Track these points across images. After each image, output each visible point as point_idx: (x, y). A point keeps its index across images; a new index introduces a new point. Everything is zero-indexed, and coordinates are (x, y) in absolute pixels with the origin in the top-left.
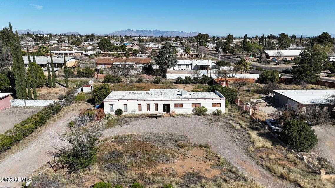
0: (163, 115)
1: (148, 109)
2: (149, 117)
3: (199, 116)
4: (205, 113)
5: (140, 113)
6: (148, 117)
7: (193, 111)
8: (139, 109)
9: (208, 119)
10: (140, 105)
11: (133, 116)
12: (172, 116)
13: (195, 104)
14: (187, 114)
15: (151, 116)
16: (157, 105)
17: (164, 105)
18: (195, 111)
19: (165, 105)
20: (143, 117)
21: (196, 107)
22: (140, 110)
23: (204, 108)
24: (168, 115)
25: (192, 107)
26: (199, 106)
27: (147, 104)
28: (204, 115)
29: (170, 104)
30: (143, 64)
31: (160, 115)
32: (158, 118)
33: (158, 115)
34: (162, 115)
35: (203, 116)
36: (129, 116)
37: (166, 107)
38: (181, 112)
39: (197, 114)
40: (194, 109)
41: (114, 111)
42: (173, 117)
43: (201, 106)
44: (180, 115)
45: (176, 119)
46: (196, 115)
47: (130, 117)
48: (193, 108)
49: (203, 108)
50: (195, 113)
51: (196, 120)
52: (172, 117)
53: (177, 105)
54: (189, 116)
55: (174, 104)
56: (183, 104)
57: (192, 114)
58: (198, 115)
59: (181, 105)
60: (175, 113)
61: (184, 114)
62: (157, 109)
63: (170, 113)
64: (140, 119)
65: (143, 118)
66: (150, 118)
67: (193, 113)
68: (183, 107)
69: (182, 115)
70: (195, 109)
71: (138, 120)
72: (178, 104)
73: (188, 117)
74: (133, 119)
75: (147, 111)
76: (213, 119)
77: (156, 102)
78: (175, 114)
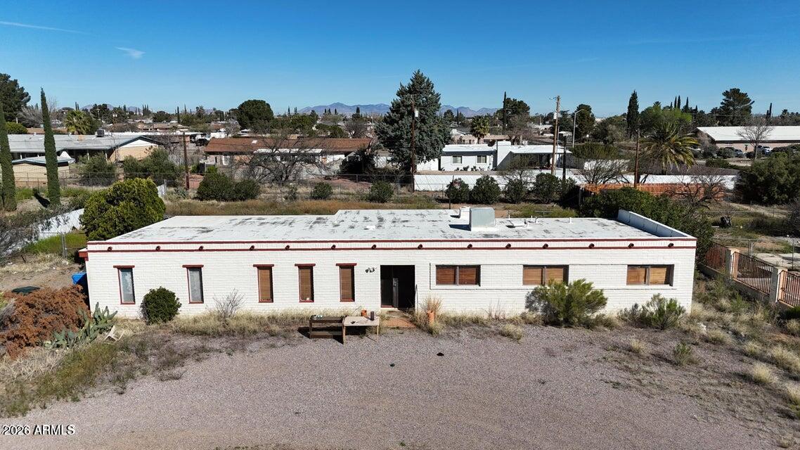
0: (376, 322)
1: (308, 292)
2: (305, 332)
3: (563, 332)
4: (593, 316)
5: (266, 309)
6: (300, 330)
7: (529, 304)
8: (262, 291)
9: (615, 348)
10: (265, 269)
11: (221, 329)
12: (423, 327)
13: (542, 267)
14: (497, 318)
15: (315, 325)
16: (348, 270)
17: (385, 269)
18: (540, 306)
19: (388, 273)
20: (272, 334)
21: (543, 284)
22: (267, 295)
23: (589, 286)
24: (403, 324)
25: (525, 283)
26: (559, 280)
27: (301, 267)
28: (589, 325)
29: (413, 267)
30: (346, 154)
31: (361, 322)
32: (351, 341)
33: (347, 322)
34: (369, 323)
35: (587, 334)
36: (201, 325)
37: (395, 282)
38: (468, 310)
39: (552, 320)
40: (535, 292)
41: (140, 299)
42: (430, 332)
43: (572, 280)
44: (467, 324)
45: (444, 345)
46: (546, 324)
47: (203, 333)
48: (532, 288)
49: (582, 287)
50: (539, 313)
51: (550, 353)
52: (425, 336)
53: (448, 275)
54: (511, 328)
55: (434, 270)
56: (478, 268)
57: (523, 317)
58: (556, 324)
59: (471, 275)
60: (441, 311)
61: (486, 317)
62: (348, 293)
63: (412, 313)
64: (254, 346)
65: (271, 341)
66: (308, 336)
67: (532, 316)
68: (478, 282)
69: (476, 321)
70: (538, 295)
71: (244, 350)
72: (454, 267)
73: (509, 335)
74: (215, 344)
75: (303, 299)
76: (645, 347)
77: (347, 258)
78: (440, 318)
